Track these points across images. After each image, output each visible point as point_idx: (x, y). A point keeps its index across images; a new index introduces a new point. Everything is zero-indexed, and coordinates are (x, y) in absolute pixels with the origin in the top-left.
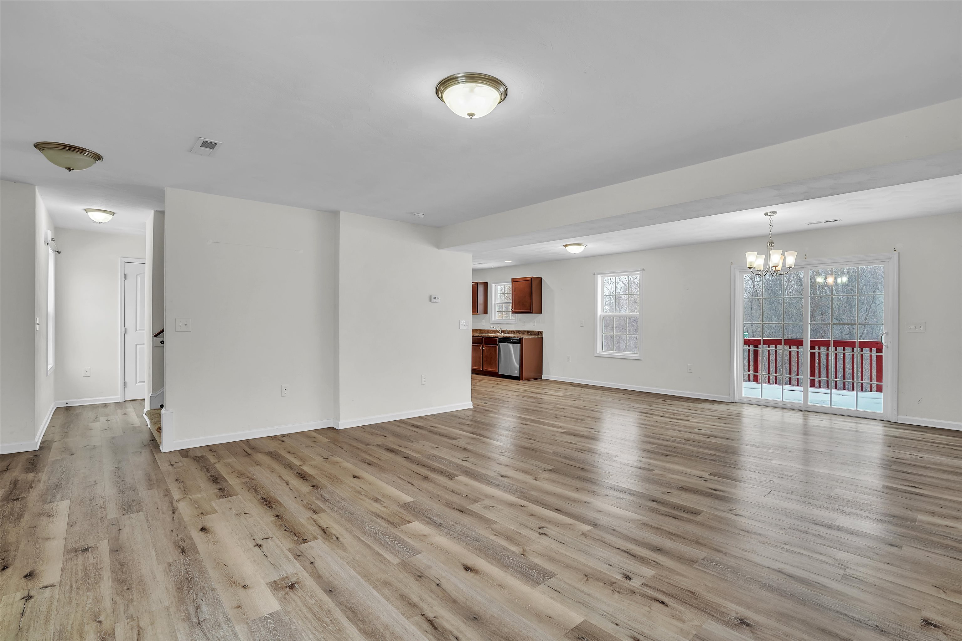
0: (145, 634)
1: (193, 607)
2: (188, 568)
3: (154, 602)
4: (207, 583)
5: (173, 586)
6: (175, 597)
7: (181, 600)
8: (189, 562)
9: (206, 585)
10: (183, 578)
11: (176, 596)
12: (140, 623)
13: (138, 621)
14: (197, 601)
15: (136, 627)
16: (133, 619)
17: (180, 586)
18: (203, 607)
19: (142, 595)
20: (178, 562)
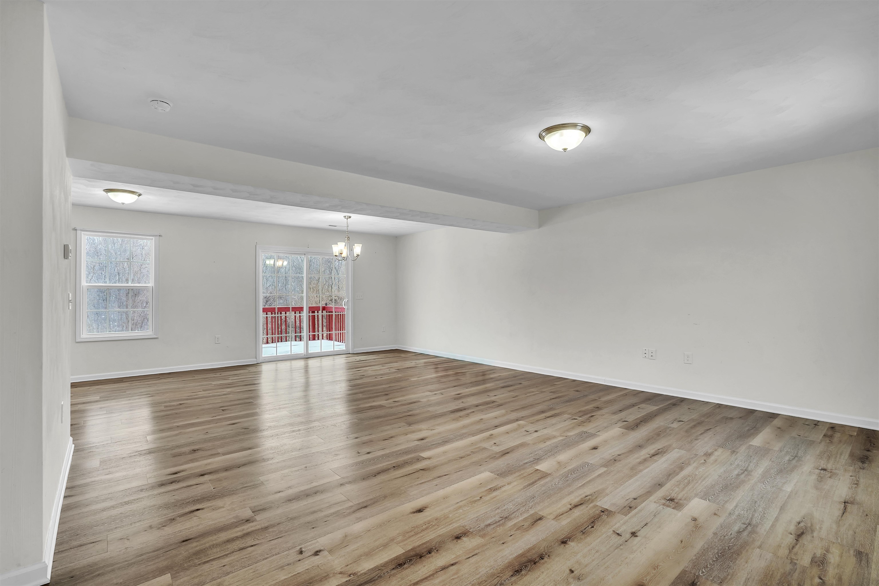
0: (789, 544)
1: (742, 535)
2: (710, 564)
3: (766, 559)
4: (713, 541)
5: (739, 560)
6: (747, 550)
7: (745, 545)
8: (703, 568)
9: (716, 540)
10: (726, 559)
11: (745, 550)
12: (788, 553)
13: (788, 555)
14: (735, 535)
15: (792, 553)
16: (792, 559)
17: (734, 555)
18: (735, 530)
19: (771, 573)
20: (712, 577)
